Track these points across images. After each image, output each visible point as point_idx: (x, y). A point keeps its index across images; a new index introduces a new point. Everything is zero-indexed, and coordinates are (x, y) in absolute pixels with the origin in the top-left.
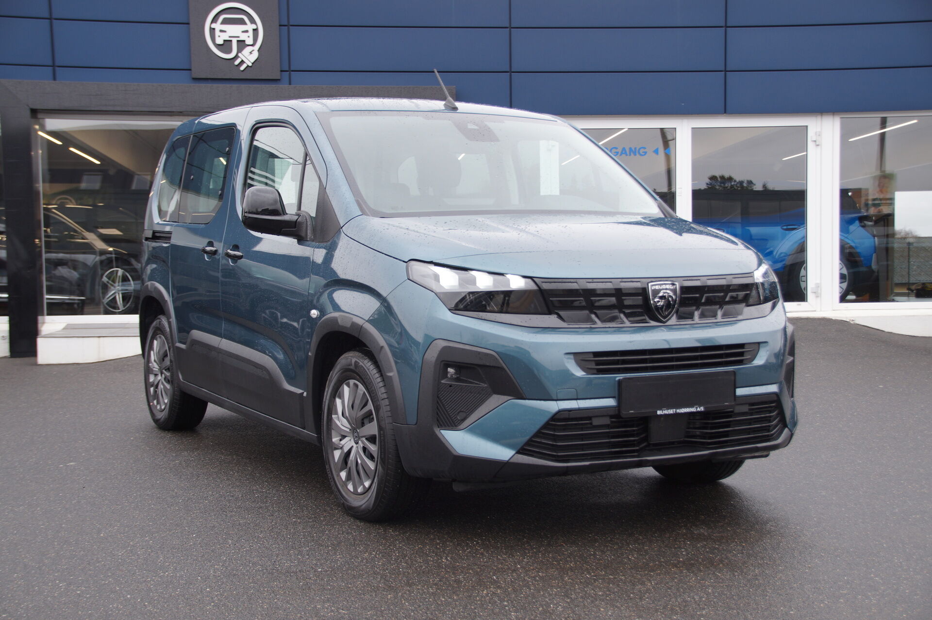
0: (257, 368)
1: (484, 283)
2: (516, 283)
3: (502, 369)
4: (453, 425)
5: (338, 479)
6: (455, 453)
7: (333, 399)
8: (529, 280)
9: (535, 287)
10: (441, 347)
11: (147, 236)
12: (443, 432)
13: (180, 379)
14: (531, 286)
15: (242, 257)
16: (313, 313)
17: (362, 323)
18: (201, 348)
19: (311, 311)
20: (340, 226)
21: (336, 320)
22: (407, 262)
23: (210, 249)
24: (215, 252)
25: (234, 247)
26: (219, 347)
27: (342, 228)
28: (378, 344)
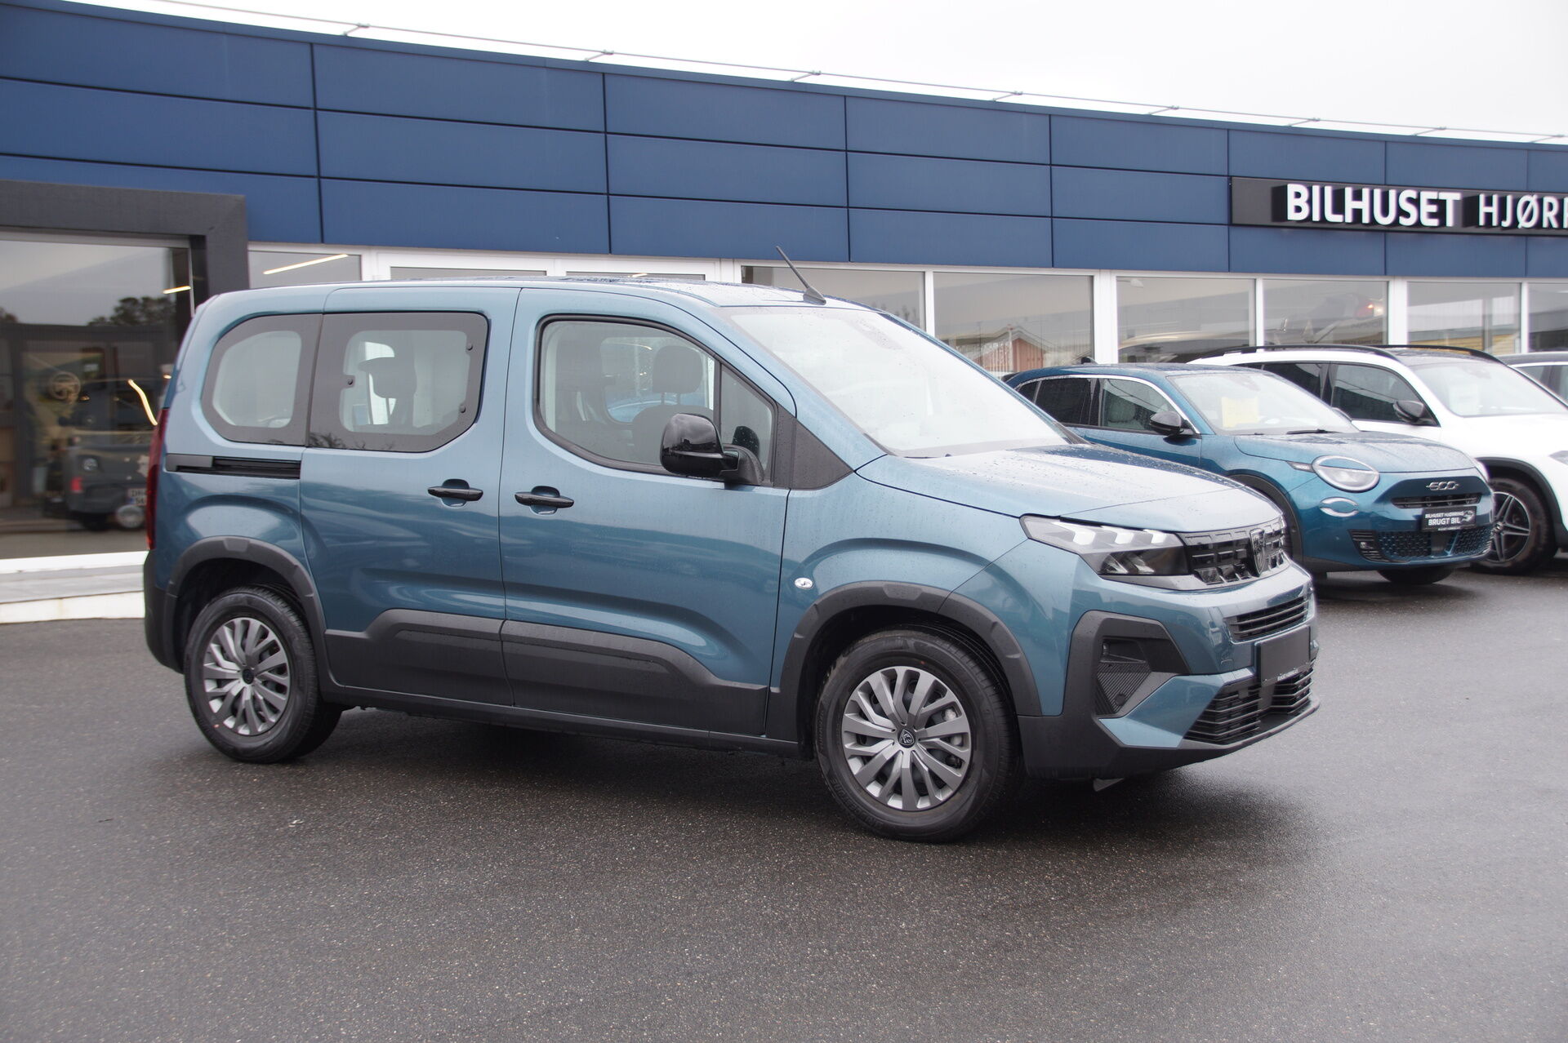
0: (630, 659)
1: (1124, 540)
2: (1159, 540)
3: (1169, 641)
4: (1110, 712)
5: (861, 796)
6: (1121, 745)
7: (848, 693)
8: (1173, 535)
9: (1180, 544)
10: (1101, 620)
11: (180, 464)
12: (1102, 721)
13: (333, 683)
14: (1176, 543)
15: (571, 504)
16: (803, 583)
17: (944, 594)
18: (432, 635)
19: (797, 581)
20: (851, 469)
21: (878, 592)
22: (1019, 518)
23: (456, 491)
24: (477, 497)
25: (539, 490)
26: (502, 632)
27: (855, 471)
28: (988, 620)
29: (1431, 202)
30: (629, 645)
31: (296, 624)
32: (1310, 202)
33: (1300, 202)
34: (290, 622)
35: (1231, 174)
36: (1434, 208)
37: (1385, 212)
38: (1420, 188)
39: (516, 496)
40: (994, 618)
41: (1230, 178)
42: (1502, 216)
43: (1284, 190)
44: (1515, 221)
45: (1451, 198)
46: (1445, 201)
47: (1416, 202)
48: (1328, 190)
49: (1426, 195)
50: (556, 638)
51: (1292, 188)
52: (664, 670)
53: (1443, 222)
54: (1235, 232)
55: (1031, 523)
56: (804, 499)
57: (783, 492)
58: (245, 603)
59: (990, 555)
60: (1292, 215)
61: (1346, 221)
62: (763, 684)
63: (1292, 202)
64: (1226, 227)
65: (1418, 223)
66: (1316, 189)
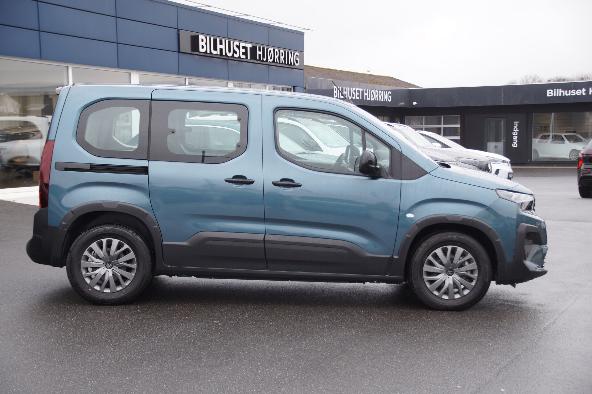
3: (539, 233)
4: (525, 259)
6: (530, 271)
10: (526, 227)
11: (67, 167)
12: (525, 262)
13: (164, 266)
15: (300, 186)
16: (410, 215)
17: (471, 218)
18: (226, 242)
19: (407, 215)
20: (427, 172)
21: (444, 218)
22: (495, 190)
23: (239, 180)
24: (251, 182)
25: (282, 180)
26: (265, 239)
27: (429, 173)
28: (488, 227)
29: (243, 47)
30: (330, 242)
31: (141, 240)
32: (206, 44)
33: (204, 44)
34: (138, 239)
35: (179, 28)
36: (244, 51)
37: (230, 51)
38: (240, 41)
39: (272, 182)
40: (490, 227)
41: (178, 30)
42: (264, 57)
43: (197, 37)
44: (267, 59)
45: (249, 46)
46: (247, 47)
47: (238, 47)
48: (212, 39)
49: (242, 44)
50: (293, 241)
51: (201, 37)
52: (345, 251)
53: (247, 57)
54: (180, 55)
55: (499, 191)
56: (408, 184)
57: (399, 181)
58: (111, 232)
59: (487, 203)
60: (201, 50)
61: (218, 54)
62: (390, 255)
63: (201, 44)
64: (177, 53)
65: (239, 57)
66: (208, 38)
